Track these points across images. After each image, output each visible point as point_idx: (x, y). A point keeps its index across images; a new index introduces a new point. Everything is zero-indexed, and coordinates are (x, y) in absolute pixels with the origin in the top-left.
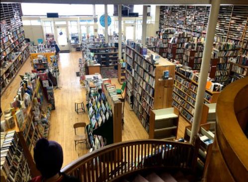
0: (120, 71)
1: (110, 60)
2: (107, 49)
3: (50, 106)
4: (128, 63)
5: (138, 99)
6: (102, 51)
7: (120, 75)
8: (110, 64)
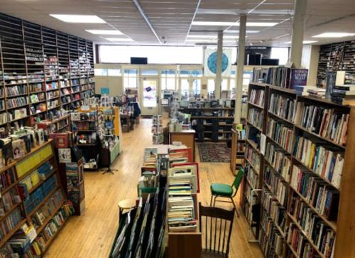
0: (235, 146)
1: (221, 131)
2: (217, 110)
3: (67, 207)
4: (252, 123)
5: (272, 216)
6: (207, 114)
7: (235, 155)
8: (220, 138)
